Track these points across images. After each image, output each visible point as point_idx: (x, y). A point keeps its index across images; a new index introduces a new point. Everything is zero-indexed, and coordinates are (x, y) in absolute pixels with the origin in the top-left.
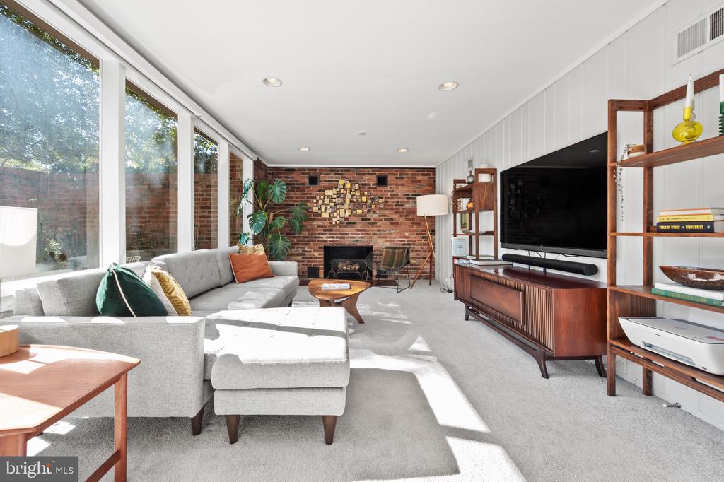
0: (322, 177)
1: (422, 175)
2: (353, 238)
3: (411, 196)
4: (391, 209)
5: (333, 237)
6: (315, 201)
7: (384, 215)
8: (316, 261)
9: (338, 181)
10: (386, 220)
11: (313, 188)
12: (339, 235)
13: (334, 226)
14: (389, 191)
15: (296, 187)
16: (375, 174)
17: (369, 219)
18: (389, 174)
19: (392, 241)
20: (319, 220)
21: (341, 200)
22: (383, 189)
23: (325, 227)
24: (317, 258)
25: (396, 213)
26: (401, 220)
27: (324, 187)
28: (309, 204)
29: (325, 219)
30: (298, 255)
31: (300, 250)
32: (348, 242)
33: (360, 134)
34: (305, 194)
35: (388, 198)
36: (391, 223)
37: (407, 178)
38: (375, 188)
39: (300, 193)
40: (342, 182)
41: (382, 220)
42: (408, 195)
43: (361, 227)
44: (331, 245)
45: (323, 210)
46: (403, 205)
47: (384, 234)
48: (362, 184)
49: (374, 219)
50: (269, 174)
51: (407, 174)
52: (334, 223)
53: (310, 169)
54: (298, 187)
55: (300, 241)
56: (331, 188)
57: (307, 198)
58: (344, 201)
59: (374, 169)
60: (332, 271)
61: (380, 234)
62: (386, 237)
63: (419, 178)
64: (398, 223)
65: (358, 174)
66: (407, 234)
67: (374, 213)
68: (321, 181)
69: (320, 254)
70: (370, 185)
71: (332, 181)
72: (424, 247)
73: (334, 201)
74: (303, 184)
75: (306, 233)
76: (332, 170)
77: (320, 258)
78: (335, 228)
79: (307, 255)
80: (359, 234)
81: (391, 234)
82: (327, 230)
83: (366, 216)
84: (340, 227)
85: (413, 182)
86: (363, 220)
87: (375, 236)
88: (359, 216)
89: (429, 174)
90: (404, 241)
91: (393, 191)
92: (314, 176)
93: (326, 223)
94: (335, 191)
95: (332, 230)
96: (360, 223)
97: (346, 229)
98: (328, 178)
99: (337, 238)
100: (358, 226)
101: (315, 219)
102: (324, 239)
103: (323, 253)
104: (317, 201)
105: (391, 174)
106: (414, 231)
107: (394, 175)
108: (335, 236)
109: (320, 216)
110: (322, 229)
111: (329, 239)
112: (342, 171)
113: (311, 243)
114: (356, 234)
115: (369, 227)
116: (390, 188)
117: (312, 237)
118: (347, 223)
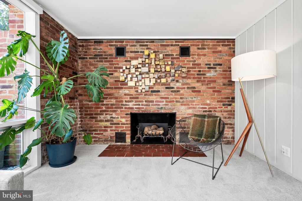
0: (128, 48)
1: (223, 45)
2: (157, 105)
3: (212, 66)
4: (194, 78)
5: (139, 105)
6: (121, 70)
7: (187, 84)
8: (123, 127)
9: (143, 52)
10: (188, 88)
11: (120, 58)
12: (144, 103)
14: (191, 61)
15: (104, 58)
16: (179, 45)
17: (173, 88)
18: (191, 45)
19: (194, 108)
20: (125, 88)
21: (145, 69)
22: (185, 59)
23: (132, 95)
24: (124, 124)
25: (198, 81)
26: (203, 88)
27: (131, 58)
28: (116, 74)
29: (131, 88)
30: (106, 121)
31: (109, 117)
32: (153, 109)
34: (113, 64)
35: (191, 68)
36: (193, 91)
37: (208, 48)
38: (178, 58)
39: (108, 63)
40: (146, 53)
41: (184, 88)
42: (210, 64)
43: (165, 95)
44: (137, 112)
45: (129, 79)
46: (205, 74)
47: (187, 101)
48: (166, 55)
49: (178, 88)
50: (80, 46)
51: (208, 45)
52: (140, 91)
53: (117, 41)
54: (107, 58)
55: (108, 108)
56: (136, 58)
57: (115, 68)
58: (149, 71)
59: (177, 40)
60: (138, 135)
61: (183, 102)
62: (188, 105)
63: (220, 48)
64: (199, 91)
65: (162, 45)
66: (208, 102)
67: (177, 81)
68: (128, 52)
69: (127, 121)
70: (173, 55)
71: (138, 52)
72: (225, 114)
73: (139, 70)
74: (111, 55)
75: (114, 101)
76: (138, 41)
77: (127, 124)
78: (140, 96)
79: (115, 121)
80: (163, 102)
81: (194, 101)
82: (133, 98)
83: (169, 84)
84: (145, 95)
85: (214, 52)
86: (167, 88)
87: (178, 104)
88: (163, 84)
89: (230, 45)
90: (206, 108)
91: (195, 61)
92: (121, 47)
93: (132, 92)
94: (140, 60)
95: (138, 98)
96: (164, 91)
97: (151, 97)
98: (134, 49)
99: (142, 105)
100: (162, 94)
101: (122, 88)
102: (131, 106)
103: (129, 119)
104: (124, 71)
105: (193, 45)
106: (215, 98)
107: (196, 45)
108: (140, 103)
109: (127, 84)
110: (129, 97)
111: (135, 107)
112: (147, 42)
113: (119, 110)
114: (160, 102)
115: (172, 95)
116: (193, 58)
117: (119, 105)
118: (152, 91)
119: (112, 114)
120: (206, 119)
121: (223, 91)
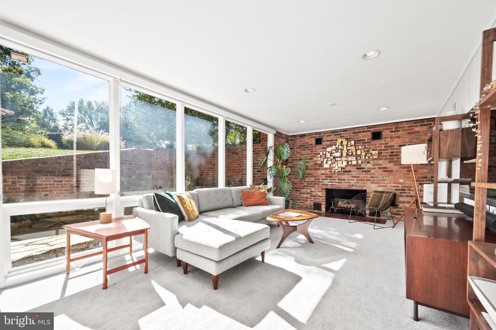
0: (325, 138)
1: (421, 125)
2: (348, 183)
4: (385, 159)
5: (333, 182)
7: (378, 165)
8: (319, 199)
9: (337, 140)
10: (379, 168)
11: (318, 147)
12: (337, 181)
13: (333, 174)
14: (383, 144)
15: (306, 147)
16: (370, 131)
17: (364, 168)
18: (384, 129)
19: (385, 186)
20: (322, 169)
21: (338, 154)
22: (377, 143)
23: (326, 174)
24: (320, 197)
25: (390, 162)
26: (396, 168)
27: (327, 146)
28: (315, 159)
29: (326, 169)
30: (307, 193)
31: (309, 191)
32: (344, 186)
33: (331, 105)
34: (313, 152)
35: (382, 150)
36: (384, 171)
37: (403, 130)
39: (309, 151)
40: (339, 140)
41: (375, 168)
43: (356, 174)
44: (331, 188)
45: (325, 162)
46: (398, 155)
47: (378, 180)
48: (358, 141)
49: (368, 168)
50: (290, 140)
51: (403, 127)
52: (333, 171)
53: (316, 133)
54: (308, 147)
55: (308, 184)
56: (331, 146)
57: (314, 154)
58: (342, 155)
59: (368, 127)
60: (332, 207)
61: (373, 180)
62: (379, 183)
63: (417, 129)
64: (392, 171)
65: (354, 133)
66: (401, 181)
67: (368, 163)
68: (324, 141)
69: (322, 194)
70: (365, 140)
71: (333, 140)
73: (333, 155)
74: (312, 145)
75: (313, 179)
76: (333, 132)
77: (323, 197)
78: (334, 175)
79: (314, 194)
80: (354, 180)
81: (385, 180)
82: (328, 177)
83: (360, 165)
84: (338, 174)
85: (409, 133)
86: (357, 169)
87: (369, 182)
88: (354, 165)
89: (430, 124)
90: (399, 187)
91: (388, 143)
92: (319, 138)
93: (328, 172)
94: (334, 147)
95: (332, 177)
96: (355, 171)
97: (343, 176)
98: (329, 138)
99: (335, 182)
100: (354, 174)
101: (319, 169)
102: (326, 183)
103: (325, 193)
104: (321, 156)
105: (386, 129)
107: (389, 129)
108: (334, 181)
109: (323, 166)
110: (324, 176)
111: (329, 183)
112: (340, 132)
113: (317, 186)
114: (352, 180)
115: (363, 174)
116: (385, 141)
117: (316, 182)
118: (344, 172)
119: (311, 189)
120: (384, 195)
121: (419, 171)
